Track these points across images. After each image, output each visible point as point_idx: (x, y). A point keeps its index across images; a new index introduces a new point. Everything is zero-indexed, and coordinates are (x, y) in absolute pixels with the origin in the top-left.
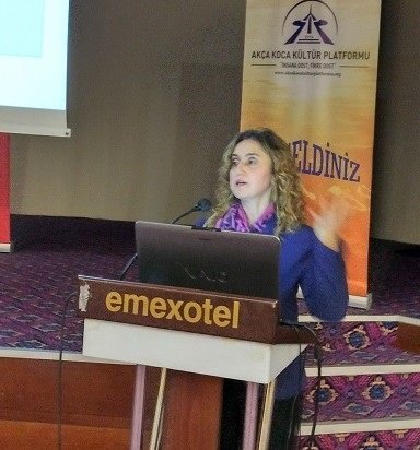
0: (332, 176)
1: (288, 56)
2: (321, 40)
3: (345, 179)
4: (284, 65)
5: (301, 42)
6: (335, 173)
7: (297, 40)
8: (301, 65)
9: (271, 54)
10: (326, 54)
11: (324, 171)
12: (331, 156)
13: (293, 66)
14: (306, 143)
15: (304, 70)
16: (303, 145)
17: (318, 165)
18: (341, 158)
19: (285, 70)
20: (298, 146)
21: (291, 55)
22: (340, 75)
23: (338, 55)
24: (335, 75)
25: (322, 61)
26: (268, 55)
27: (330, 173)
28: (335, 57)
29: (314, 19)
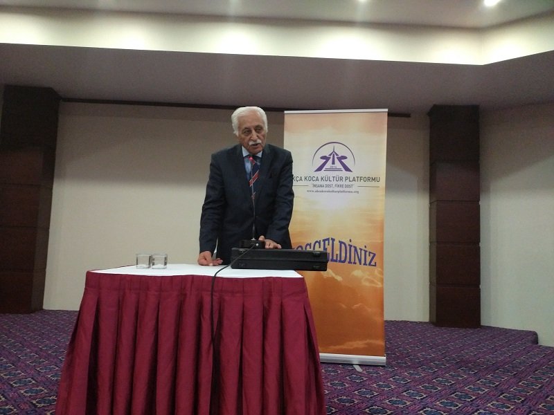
0: (355, 263)
1: (317, 180)
2: (343, 169)
3: (365, 264)
4: (315, 186)
5: (327, 170)
6: (357, 261)
7: (324, 169)
8: (327, 186)
9: (303, 178)
10: (347, 178)
11: (348, 260)
12: (353, 249)
13: (321, 186)
14: (333, 240)
15: (331, 189)
16: (331, 241)
17: (343, 255)
18: (361, 249)
19: (315, 189)
20: (327, 242)
21: (320, 179)
22: (358, 192)
23: (356, 179)
24: (355, 192)
25: (344, 183)
26: (301, 179)
27: (352, 260)
28: (354, 180)
29: (337, 155)
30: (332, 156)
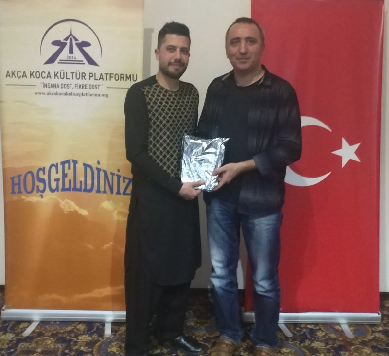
0: (105, 192)
1: (49, 76)
2: (85, 61)
3: (118, 193)
4: (45, 85)
5: (62, 62)
6: (108, 189)
7: (58, 60)
8: (64, 86)
9: (28, 74)
10: (91, 75)
11: (95, 188)
12: (102, 174)
13: (55, 86)
14: (75, 162)
15: (69, 91)
16: (72, 165)
17: (89, 182)
18: (113, 174)
19: (47, 90)
20: (66, 165)
21: (52, 75)
22: (107, 96)
23: (104, 76)
24: (103, 95)
25: (87, 82)
26: (24, 75)
27: (102, 189)
28: (101, 78)
29: (76, 40)
30: (68, 42)
